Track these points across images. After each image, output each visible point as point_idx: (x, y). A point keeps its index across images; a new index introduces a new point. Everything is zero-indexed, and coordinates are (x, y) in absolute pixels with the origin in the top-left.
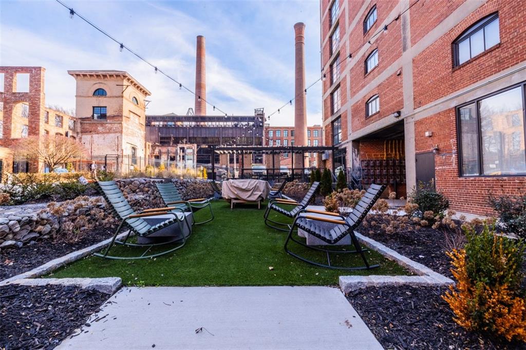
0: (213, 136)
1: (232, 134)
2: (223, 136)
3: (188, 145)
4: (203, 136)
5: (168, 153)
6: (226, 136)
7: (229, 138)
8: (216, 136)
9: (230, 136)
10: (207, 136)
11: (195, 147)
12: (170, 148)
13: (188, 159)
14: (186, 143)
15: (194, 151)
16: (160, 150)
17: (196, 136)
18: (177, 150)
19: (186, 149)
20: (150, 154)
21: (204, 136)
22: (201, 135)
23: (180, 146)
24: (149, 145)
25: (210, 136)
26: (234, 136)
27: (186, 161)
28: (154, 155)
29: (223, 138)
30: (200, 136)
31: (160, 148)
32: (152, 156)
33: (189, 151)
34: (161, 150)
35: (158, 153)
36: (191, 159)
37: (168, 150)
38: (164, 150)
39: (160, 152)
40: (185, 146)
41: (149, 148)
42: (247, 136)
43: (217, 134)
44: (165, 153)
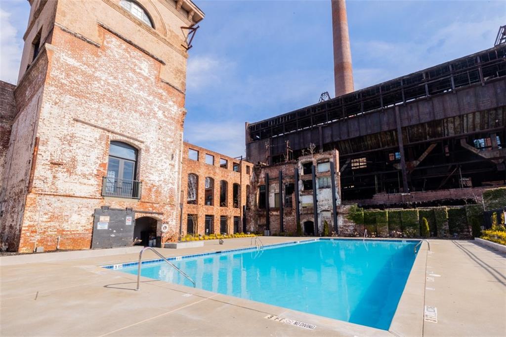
0: (376, 129)
1: (432, 112)
2: (406, 124)
3: (319, 156)
4: (352, 136)
5: (281, 178)
6: (414, 122)
7: (422, 125)
8: (385, 128)
9: (426, 118)
10: (364, 133)
11: (335, 157)
12: (284, 168)
13: (321, 188)
14: (317, 151)
15: (333, 166)
16: (267, 175)
17: (337, 139)
18: (297, 170)
19: (315, 164)
20: (252, 183)
21: (354, 134)
22: (348, 136)
23: (303, 160)
24: (248, 167)
25: (369, 132)
26: (438, 118)
27: (318, 191)
28: (259, 184)
29: (404, 129)
30: (345, 137)
31: (267, 171)
32: (254, 188)
33: (323, 168)
34: (270, 175)
35: (263, 179)
36: (328, 187)
37: (281, 173)
38: (274, 173)
39: (268, 179)
40: (314, 159)
41: (248, 172)
42: (482, 108)
43: (388, 124)
44: (275, 179)
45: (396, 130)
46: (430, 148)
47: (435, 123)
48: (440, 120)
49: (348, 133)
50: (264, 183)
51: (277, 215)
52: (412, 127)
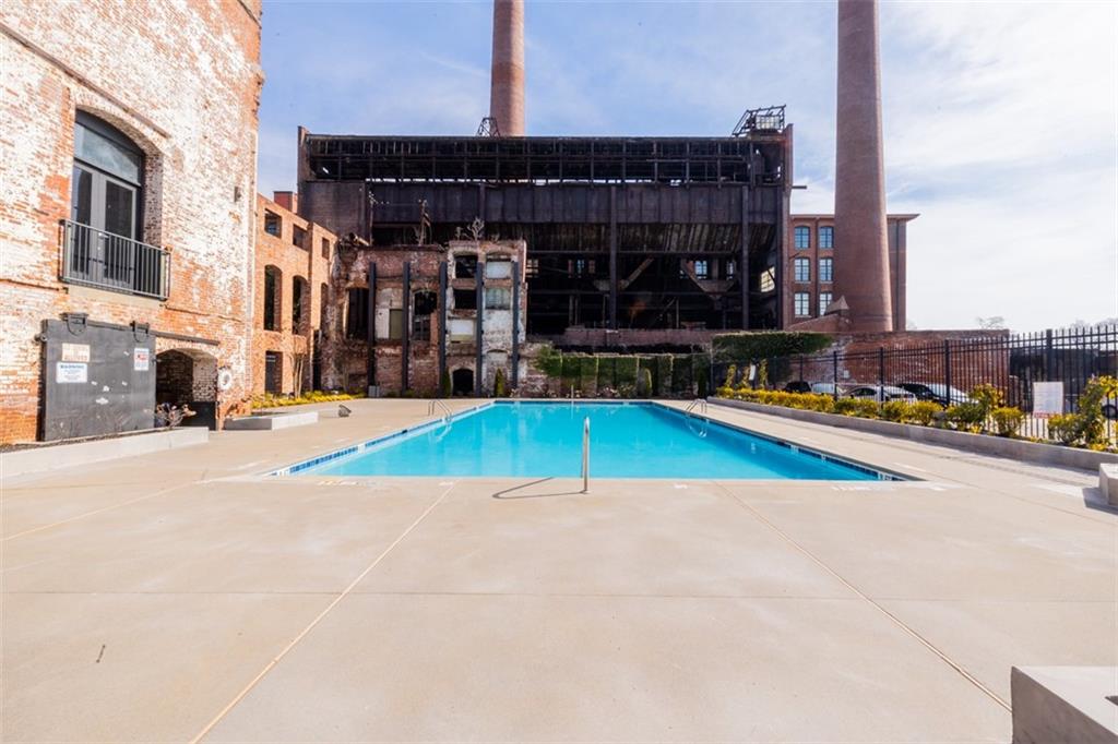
0: (578, 216)
1: (658, 210)
2: (623, 218)
3: (491, 247)
4: (539, 220)
5: (406, 277)
6: (632, 219)
7: (642, 225)
8: (593, 218)
9: (649, 218)
10: (559, 219)
11: (521, 253)
12: (414, 258)
13: (492, 308)
14: (487, 235)
15: (516, 268)
16: (373, 266)
17: (512, 219)
18: (444, 267)
19: (481, 260)
20: (332, 279)
22: (533, 217)
23: (457, 248)
24: (325, 241)
25: (568, 218)
26: (663, 220)
27: (485, 313)
28: (350, 284)
29: (619, 225)
30: (526, 219)
31: (373, 256)
32: (338, 291)
33: (496, 271)
34: (379, 266)
35: (363, 276)
36: (502, 308)
37: (408, 266)
38: (390, 264)
39: (373, 275)
40: (481, 250)
41: (325, 254)
42: (713, 221)
43: (598, 212)
44: (392, 278)
45: (608, 226)
46: (645, 264)
47: (658, 228)
48: (665, 225)
49: (533, 211)
50: (363, 284)
51: (396, 356)
52: (629, 225)
